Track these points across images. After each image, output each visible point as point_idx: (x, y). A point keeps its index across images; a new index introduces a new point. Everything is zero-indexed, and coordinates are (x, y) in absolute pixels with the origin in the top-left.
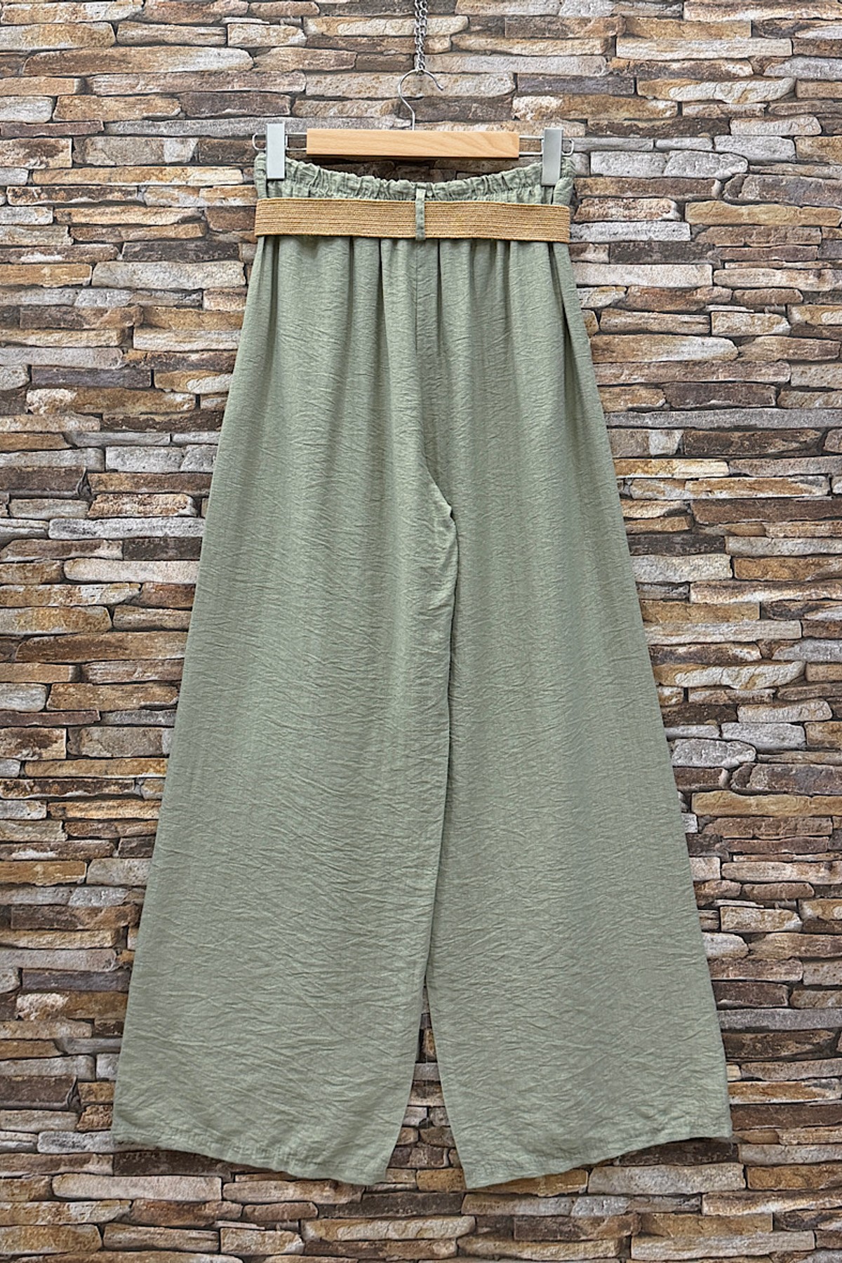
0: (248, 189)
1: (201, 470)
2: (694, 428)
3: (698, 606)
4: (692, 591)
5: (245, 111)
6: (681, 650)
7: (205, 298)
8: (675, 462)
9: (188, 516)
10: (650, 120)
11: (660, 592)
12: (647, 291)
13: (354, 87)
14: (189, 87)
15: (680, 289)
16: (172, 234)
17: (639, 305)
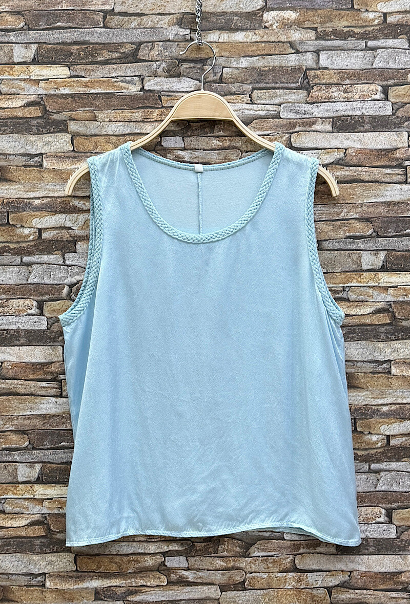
0: (74, 81)
1: (43, 282)
2: (394, 250)
3: (398, 377)
4: (392, 367)
5: (71, 25)
6: (385, 409)
7: (44, 160)
8: (381, 274)
9: (34, 315)
10: (363, 27)
11: (369, 367)
12: (359, 152)
13: (149, 5)
14: (30, 7)
15: (384, 150)
16: (20, 114)
17: (355, 162)
